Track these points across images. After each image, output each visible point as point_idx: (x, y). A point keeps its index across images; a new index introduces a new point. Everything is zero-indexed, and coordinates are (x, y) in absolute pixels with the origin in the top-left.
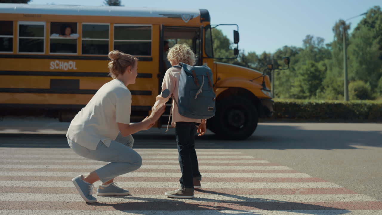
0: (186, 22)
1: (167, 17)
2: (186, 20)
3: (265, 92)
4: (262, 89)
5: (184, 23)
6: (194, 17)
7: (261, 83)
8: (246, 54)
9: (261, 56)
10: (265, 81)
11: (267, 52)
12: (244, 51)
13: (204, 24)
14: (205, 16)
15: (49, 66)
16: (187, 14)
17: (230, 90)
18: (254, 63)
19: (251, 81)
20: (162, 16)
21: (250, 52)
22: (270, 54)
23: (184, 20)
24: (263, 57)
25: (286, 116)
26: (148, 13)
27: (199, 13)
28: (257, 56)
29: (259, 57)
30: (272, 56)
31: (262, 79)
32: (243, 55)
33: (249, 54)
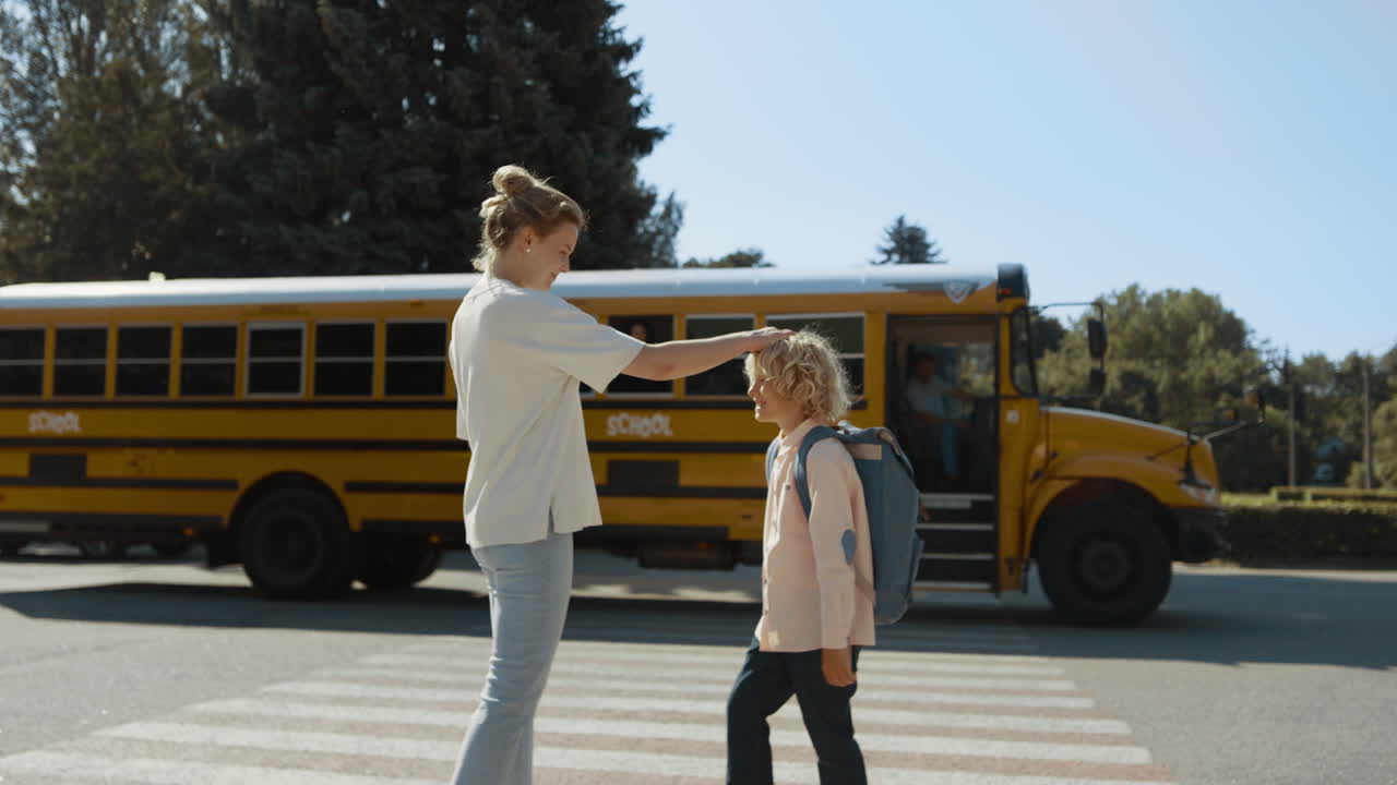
0: (958, 301)
1: (903, 291)
2: (957, 297)
3: (1192, 491)
4: (1180, 483)
5: (955, 305)
6: (981, 287)
7: (1182, 464)
8: (1297, 360)
9: (1341, 364)
10: (1194, 456)
11: (1362, 353)
12: (1287, 351)
13: (1009, 305)
14: (1013, 283)
15: (605, 427)
16: (958, 282)
17: (1087, 485)
18: (1323, 386)
19: (1151, 459)
20: (891, 289)
21: (1308, 354)
22: (1369, 359)
23: (951, 297)
24: (1348, 367)
25: (1343, 549)
26: (856, 282)
27: (996, 277)
28: (1329, 366)
29: (1338, 368)
30: (1377, 362)
31: (1183, 452)
32: (1287, 363)
33: (1307, 361)
